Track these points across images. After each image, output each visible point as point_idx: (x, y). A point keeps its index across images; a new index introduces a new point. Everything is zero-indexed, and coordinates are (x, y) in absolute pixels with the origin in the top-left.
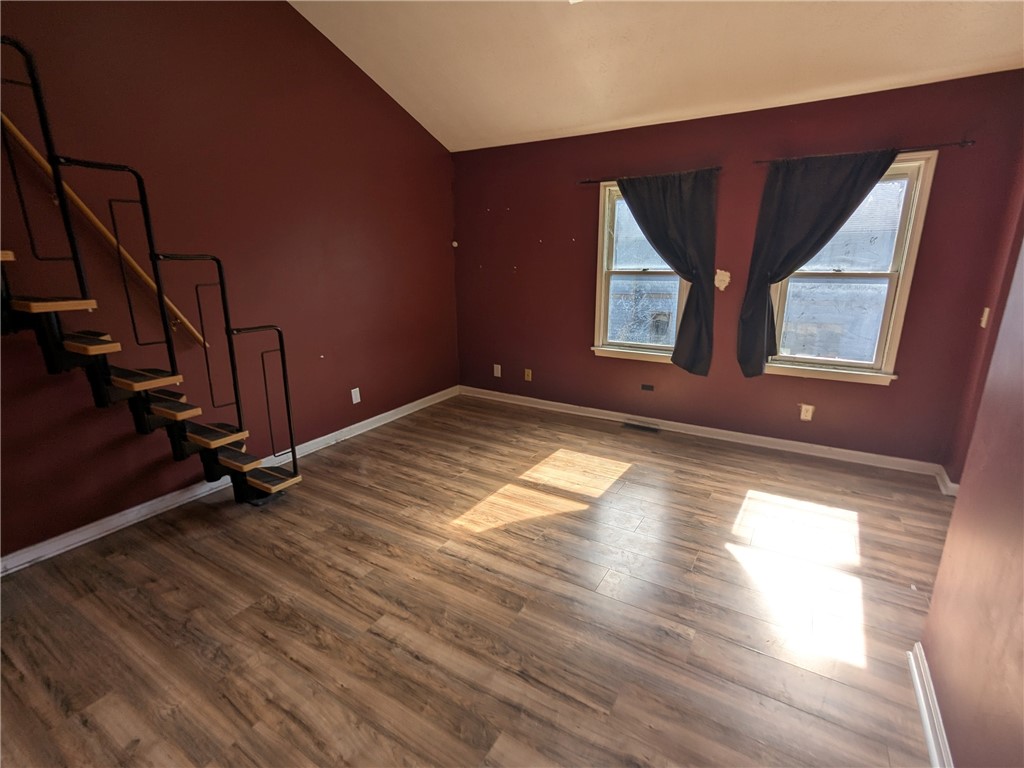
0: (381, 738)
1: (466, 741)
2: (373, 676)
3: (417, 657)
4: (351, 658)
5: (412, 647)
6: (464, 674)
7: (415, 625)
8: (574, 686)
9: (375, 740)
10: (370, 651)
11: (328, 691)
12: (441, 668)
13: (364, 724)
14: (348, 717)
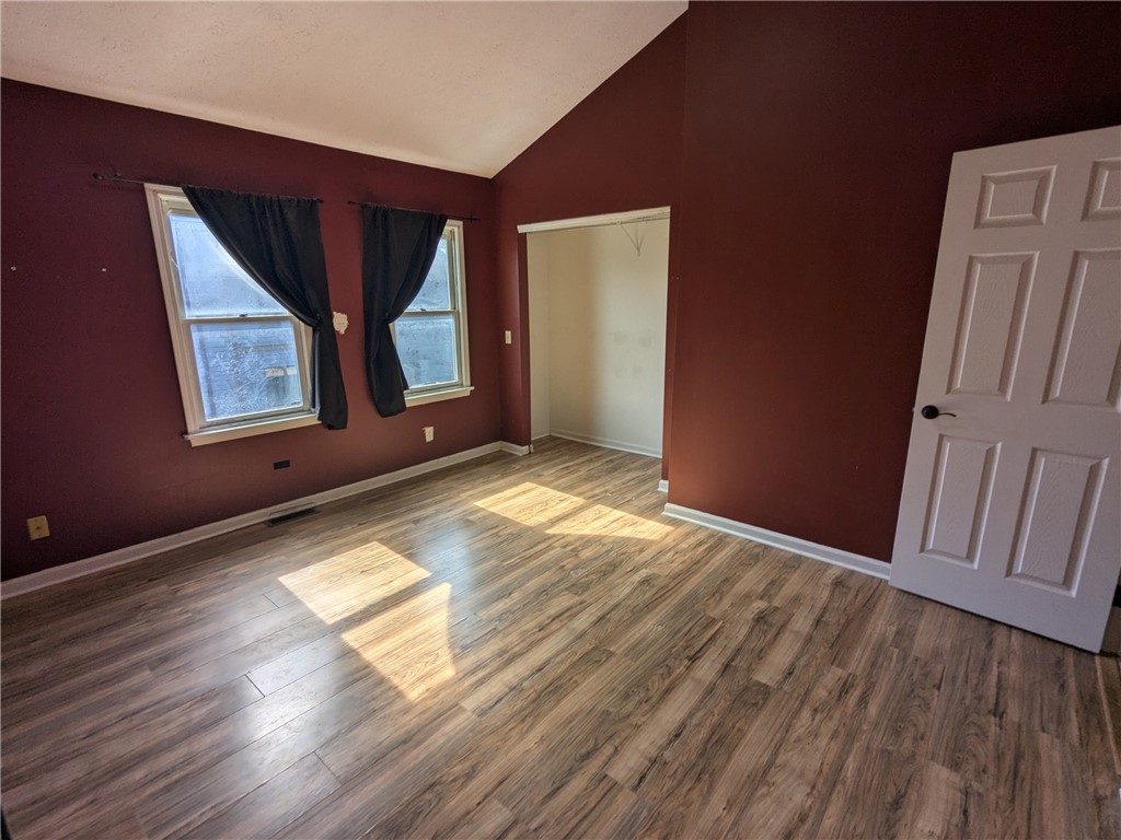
0: (778, 761)
1: (765, 700)
2: (706, 777)
3: (677, 736)
4: (682, 805)
5: (663, 741)
6: (695, 699)
7: (626, 739)
8: (700, 633)
9: (783, 767)
10: (669, 784)
11: (735, 823)
12: (691, 715)
13: (768, 779)
14: (763, 796)
